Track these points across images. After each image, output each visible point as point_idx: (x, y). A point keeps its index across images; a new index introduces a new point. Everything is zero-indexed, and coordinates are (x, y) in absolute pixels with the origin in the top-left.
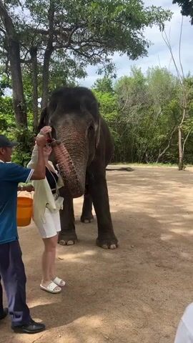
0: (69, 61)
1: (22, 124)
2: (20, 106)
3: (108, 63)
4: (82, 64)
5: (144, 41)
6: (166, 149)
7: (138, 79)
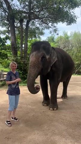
0: (36, 27)
1: (15, 55)
2: (14, 47)
3: (55, 28)
4: (42, 29)
6: (79, 68)
7: (67, 37)
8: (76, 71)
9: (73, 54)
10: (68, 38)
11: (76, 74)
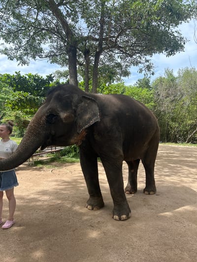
0: (116, 63)
3: (147, 64)
4: (127, 65)
5: (181, 38)
6: (194, 132)
7: (171, 78)
8: (189, 136)
9: (182, 107)
10: (173, 80)
11: (188, 142)
